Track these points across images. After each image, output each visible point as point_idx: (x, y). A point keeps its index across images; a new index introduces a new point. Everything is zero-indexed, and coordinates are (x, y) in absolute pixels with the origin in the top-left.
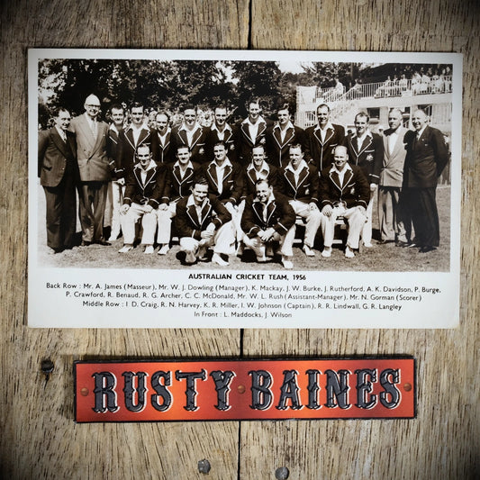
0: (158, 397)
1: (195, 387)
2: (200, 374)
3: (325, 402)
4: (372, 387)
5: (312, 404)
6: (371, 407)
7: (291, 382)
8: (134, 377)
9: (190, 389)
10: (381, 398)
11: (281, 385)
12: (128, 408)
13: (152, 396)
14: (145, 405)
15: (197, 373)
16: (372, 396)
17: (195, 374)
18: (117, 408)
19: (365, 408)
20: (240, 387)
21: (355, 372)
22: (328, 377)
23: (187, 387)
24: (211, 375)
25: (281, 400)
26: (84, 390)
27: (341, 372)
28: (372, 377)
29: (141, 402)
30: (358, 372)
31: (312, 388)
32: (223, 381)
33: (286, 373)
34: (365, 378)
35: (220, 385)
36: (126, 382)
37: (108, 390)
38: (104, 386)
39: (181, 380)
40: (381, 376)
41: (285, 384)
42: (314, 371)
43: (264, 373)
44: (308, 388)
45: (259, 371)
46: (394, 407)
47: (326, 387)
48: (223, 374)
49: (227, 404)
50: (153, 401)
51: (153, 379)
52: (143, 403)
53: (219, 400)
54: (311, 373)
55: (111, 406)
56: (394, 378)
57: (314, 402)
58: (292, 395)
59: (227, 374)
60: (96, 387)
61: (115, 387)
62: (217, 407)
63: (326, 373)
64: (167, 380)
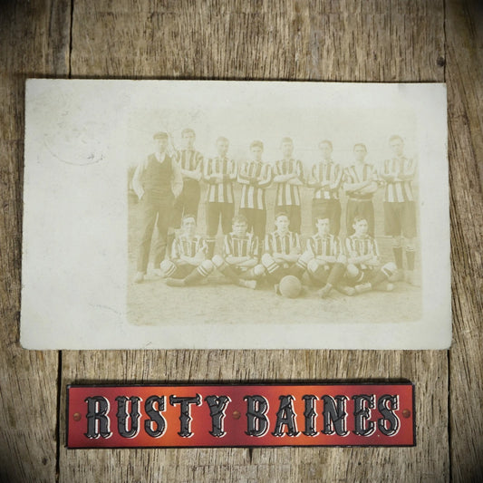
0: (152, 423)
1: (190, 412)
2: (194, 399)
3: (323, 429)
4: (370, 413)
5: (308, 430)
6: (369, 434)
7: (288, 408)
8: (127, 402)
9: (184, 414)
10: (379, 425)
11: (277, 410)
12: (121, 434)
13: (146, 421)
14: (138, 431)
15: (192, 398)
16: (370, 422)
17: (190, 399)
18: (109, 434)
19: (363, 435)
20: (235, 413)
21: (352, 398)
22: (325, 403)
23: (182, 413)
24: (205, 400)
25: (278, 426)
26: (76, 414)
27: (338, 398)
28: (369, 404)
29: (133, 428)
30: (355, 398)
31: (308, 414)
32: (218, 406)
33: (282, 398)
34: (363, 404)
35: (215, 410)
36: (119, 407)
37: (101, 416)
38: (97, 411)
39: (175, 405)
40: (379, 402)
41: (281, 410)
42: (310, 397)
43: (259, 398)
44: (304, 414)
45: (254, 396)
46: (393, 434)
47: (323, 414)
48: (218, 399)
49: (222, 430)
50: (146, 427)
51: (147, 404)
52: (136, 429)
53: (214, 426)
54: (307, 398)
55: (103, 432)
56: (392, 404)
57: (311, 428)
58: (288, 422)
59: (222, 399)
60: (89, 412)
61: (108, 412)
62: (211, 433)
63: (322, 398)
64: (160, 406)
